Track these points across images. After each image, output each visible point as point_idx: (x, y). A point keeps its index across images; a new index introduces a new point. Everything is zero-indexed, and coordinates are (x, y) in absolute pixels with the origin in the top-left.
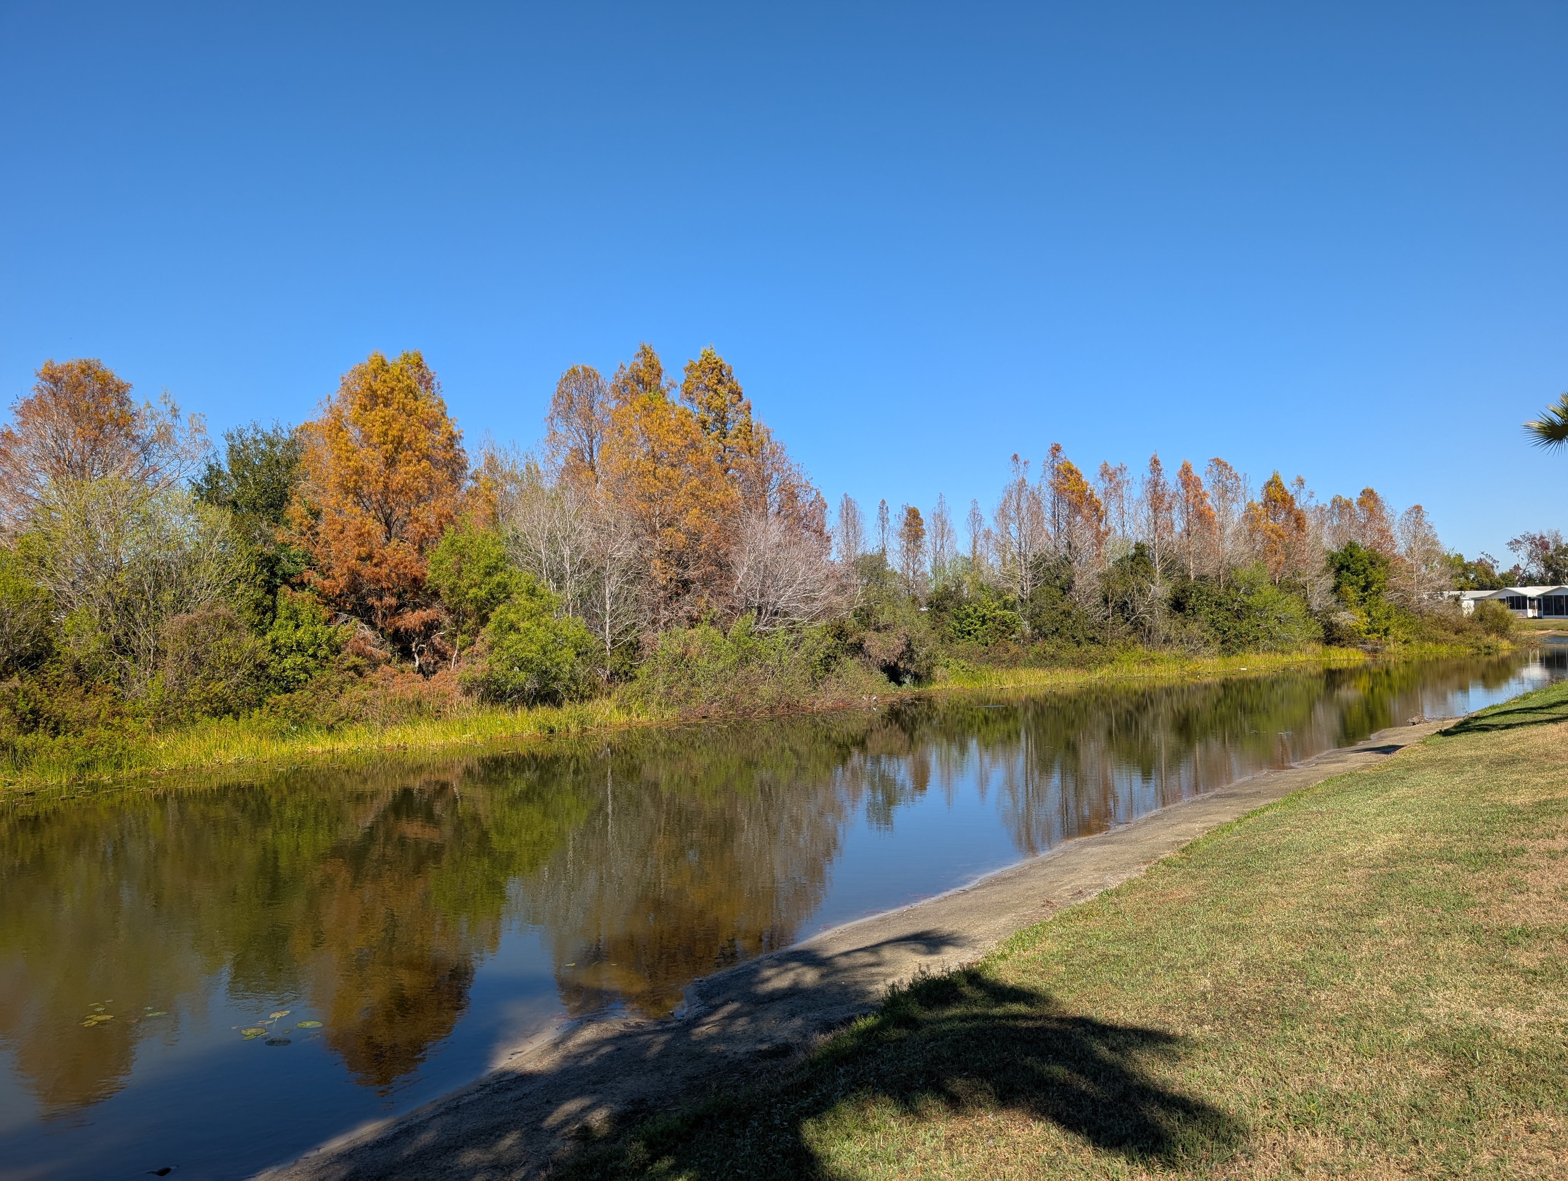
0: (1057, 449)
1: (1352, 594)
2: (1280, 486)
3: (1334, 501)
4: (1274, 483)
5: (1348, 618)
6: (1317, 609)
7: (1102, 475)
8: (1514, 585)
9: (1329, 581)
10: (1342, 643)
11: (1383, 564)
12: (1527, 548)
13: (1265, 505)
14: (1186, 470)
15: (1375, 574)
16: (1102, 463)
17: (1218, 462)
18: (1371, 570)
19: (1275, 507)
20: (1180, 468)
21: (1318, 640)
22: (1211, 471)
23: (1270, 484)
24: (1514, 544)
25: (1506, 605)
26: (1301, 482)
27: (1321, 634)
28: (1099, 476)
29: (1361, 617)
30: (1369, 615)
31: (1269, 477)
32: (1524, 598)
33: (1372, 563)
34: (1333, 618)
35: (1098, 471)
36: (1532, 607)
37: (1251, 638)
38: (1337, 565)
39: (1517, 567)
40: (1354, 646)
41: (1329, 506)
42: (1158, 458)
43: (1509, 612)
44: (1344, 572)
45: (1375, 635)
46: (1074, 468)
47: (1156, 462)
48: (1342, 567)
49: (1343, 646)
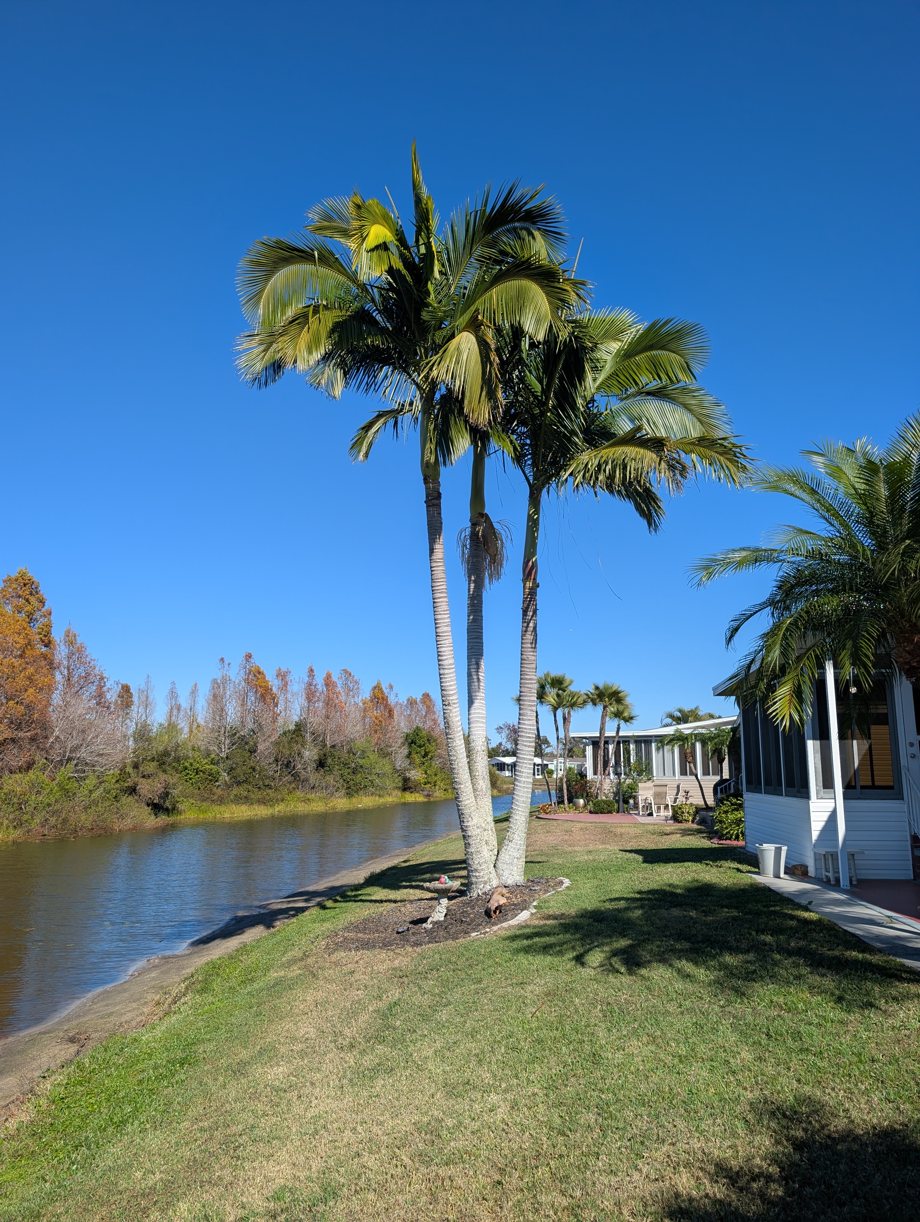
0: (249, 656)
1: (417, 759)
2: (381, 689)
3: (408, 700)
4: (377, 688)
5: (416, 775)
6: (399, 768)
7: (277, 676)
8: (499, 756)
9: (405, 751)
10: (411, 790)
11: (435, 741)
12: (505, 732)
13: (372, 701)
14: (329, 676)
15: (431, 748)
16: (278, 668)
17: (345, 671)
18: (428, 744)
19: (378, 702)
20: (325, 675)
21: (399, 788)
22: (341, 677)
23: (375, 688)
24: (499, 729)
25: (495, 768)
26: (391, 687)
27: (400, 784)
28: (275, 677)
29: (422, 774)
30: (426, 773)
31: (375, 684)
32: (504, 764)
33: (428, 740)
34: (407, 774)
35: (275, 673)
36: (508, 770)
37: (362, 786)
38: (410, 741)
39: (500, 744)
40: (418, 792)
41: (406, 702)
42: (313, 668)
43: (498, 772)
44: (413, 745)
45: (429, 785)
46: (261, 670)
47: (312, 670)
48: (413, 742)
49: (412, 792)
